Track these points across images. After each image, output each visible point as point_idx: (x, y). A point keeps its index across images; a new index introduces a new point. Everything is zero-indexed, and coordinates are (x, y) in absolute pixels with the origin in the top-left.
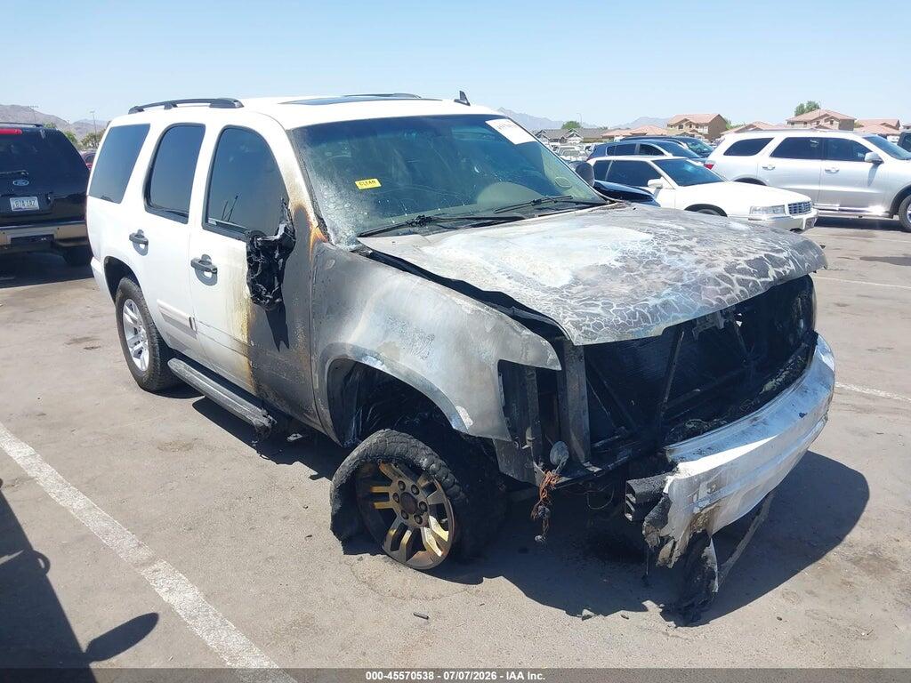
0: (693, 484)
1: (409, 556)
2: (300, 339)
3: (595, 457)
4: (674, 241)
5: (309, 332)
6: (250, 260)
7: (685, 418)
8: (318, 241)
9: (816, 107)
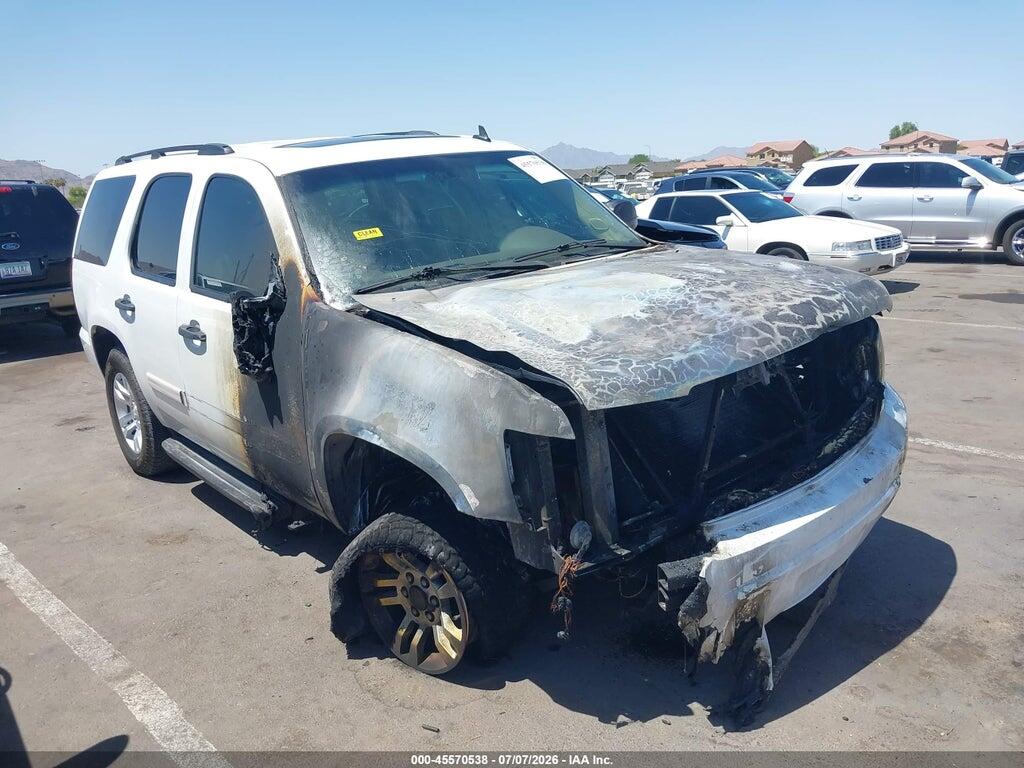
0: (736, 565)
1: (421, 659)
2: (294, 412)
3: (624, 538)
4: (709, 286)
5: (303, 405)
6: (235, 325)
7: (729, 489)
8: (311, 300)
9: (913, 128)
